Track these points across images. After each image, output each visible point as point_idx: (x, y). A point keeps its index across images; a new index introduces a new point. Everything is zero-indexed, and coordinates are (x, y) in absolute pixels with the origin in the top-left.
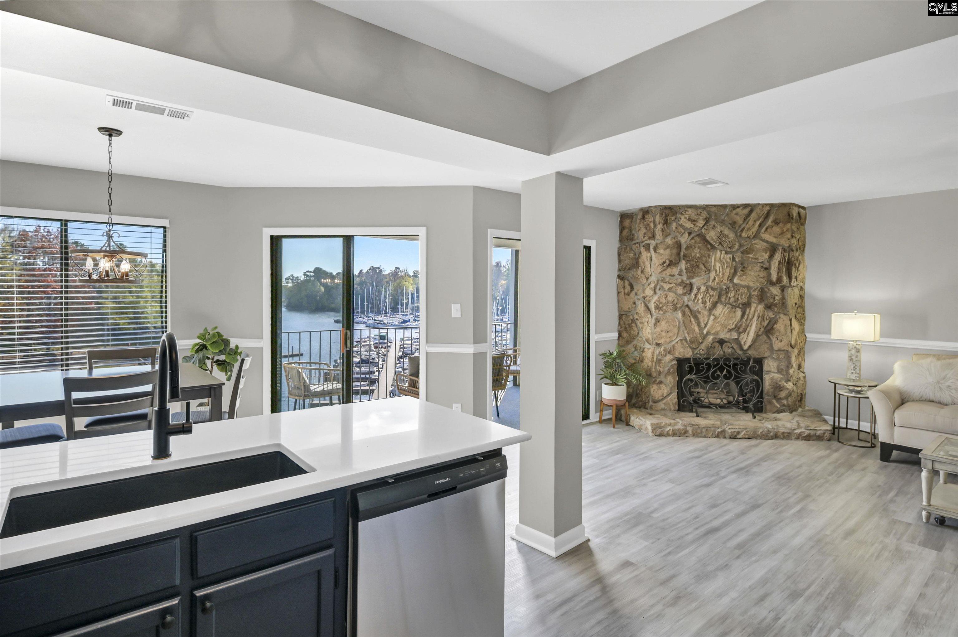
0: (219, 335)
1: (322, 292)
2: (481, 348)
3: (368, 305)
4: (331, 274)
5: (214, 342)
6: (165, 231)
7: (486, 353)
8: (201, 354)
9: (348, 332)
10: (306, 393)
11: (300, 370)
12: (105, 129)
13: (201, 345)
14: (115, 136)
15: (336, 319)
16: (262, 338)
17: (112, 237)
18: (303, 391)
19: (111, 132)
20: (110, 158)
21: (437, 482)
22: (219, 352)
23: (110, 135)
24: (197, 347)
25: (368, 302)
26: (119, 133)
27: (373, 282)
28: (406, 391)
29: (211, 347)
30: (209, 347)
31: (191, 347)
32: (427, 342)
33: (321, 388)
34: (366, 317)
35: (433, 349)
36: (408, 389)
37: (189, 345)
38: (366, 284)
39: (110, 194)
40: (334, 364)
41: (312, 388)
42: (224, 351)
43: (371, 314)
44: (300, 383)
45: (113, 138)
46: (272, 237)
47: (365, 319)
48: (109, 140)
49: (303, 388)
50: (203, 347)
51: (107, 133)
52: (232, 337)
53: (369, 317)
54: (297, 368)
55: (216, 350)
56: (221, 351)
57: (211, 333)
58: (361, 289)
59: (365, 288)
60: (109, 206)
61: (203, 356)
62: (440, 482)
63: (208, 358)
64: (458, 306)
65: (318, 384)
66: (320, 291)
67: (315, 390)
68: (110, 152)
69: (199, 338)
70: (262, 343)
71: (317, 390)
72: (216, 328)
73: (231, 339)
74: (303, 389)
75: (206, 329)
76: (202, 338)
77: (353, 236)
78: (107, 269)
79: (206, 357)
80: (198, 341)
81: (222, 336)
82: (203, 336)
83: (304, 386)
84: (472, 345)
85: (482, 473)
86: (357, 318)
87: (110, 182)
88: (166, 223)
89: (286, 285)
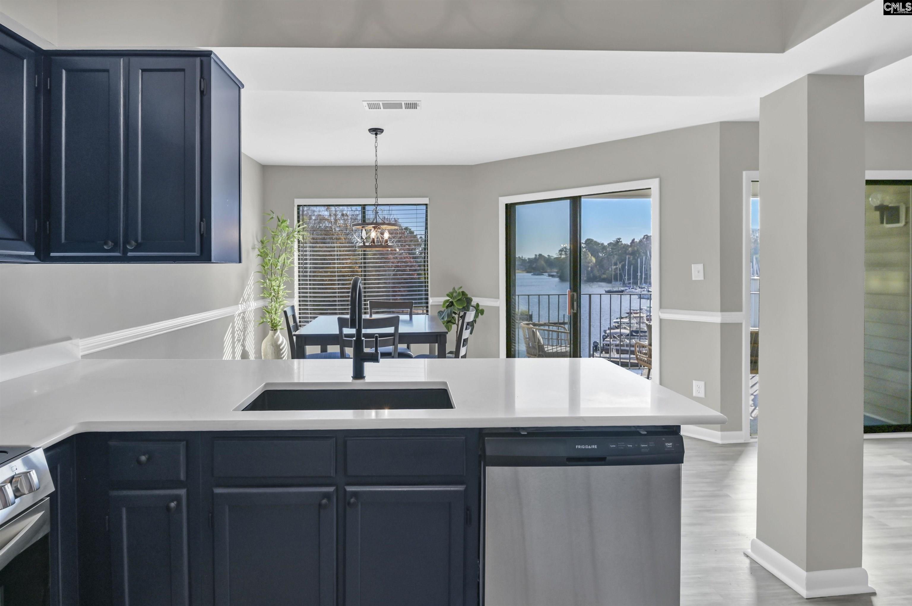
0: (463, 293)
1: (593, 263)
2: (732, 317)
3: (641, 276)
4: (602, 244)
5: (459, 300)
6: (427, 208)
7: (741, 324)
8: (449, 309)
9: (575, 294)
10: (540, 353)
11: (535, 330)
12: (372, 130)
13: (450, 302)
14: (379, 134)
15: (607, 289)
16: (499, 298)
17: (378, 213)
18: (538, 351)
19: (376, 131)
20: (376, 151)
21: (579, 447)
22: (462, 308)
23: (376, 134)
24: (448, 304)
25: (641, 273)
26: (381, 131)
27: (646, 252)
28: (646, 362)
29: (457, 304)
30: (455, 303)
31: (442, 304)
32: (661, 307)
33: (555, 350)
34: (639, 288)
35: (668, 316)
36: (647, 359)
37: (440, 302)
38: (639, 254)
39: (376, 179)
40: (604, 334)
41: (546, 349)
42: (466, 308)
43: (644, 285)
44: (535, 342)
45: (378, 135)
46: (507, 205)
47: (638, 290)
48: (376, 138)
49: (537, 347)
50: (451, 304)
51: (375, 132)
52: (473, 297)
53: (642, 288)
54: (532, 328)
55: (460, 307)
56: (464, 308)
57: (457, 292)
58: (634, 259)
59: (638, 258)
60: (376, 189)
61: (451, 312)
62: (583, 447)
63: (455, 313)
64: (700, 267)
65: (557, 346)
66: (591, 262)
67: (549, 351)
68: (376, 147)
69: (448, 295)
70: (498, 303)
71: (551, 351)
72: (461, 287)
73: (473, 298)
74: (537, 349)
75: (454, 289)
76: (450, 296)
77: (580, 197)
78: (374, 237)
79: (452, 312)
80: (448, 298)
81: (467, 295)
82: (451, 294)
83: (539, 346)
84: (719, 314)
85: (643, 450)
86: (629, 288)
87: (376, 170)
88: (426, 201)
89: (560, 256)
